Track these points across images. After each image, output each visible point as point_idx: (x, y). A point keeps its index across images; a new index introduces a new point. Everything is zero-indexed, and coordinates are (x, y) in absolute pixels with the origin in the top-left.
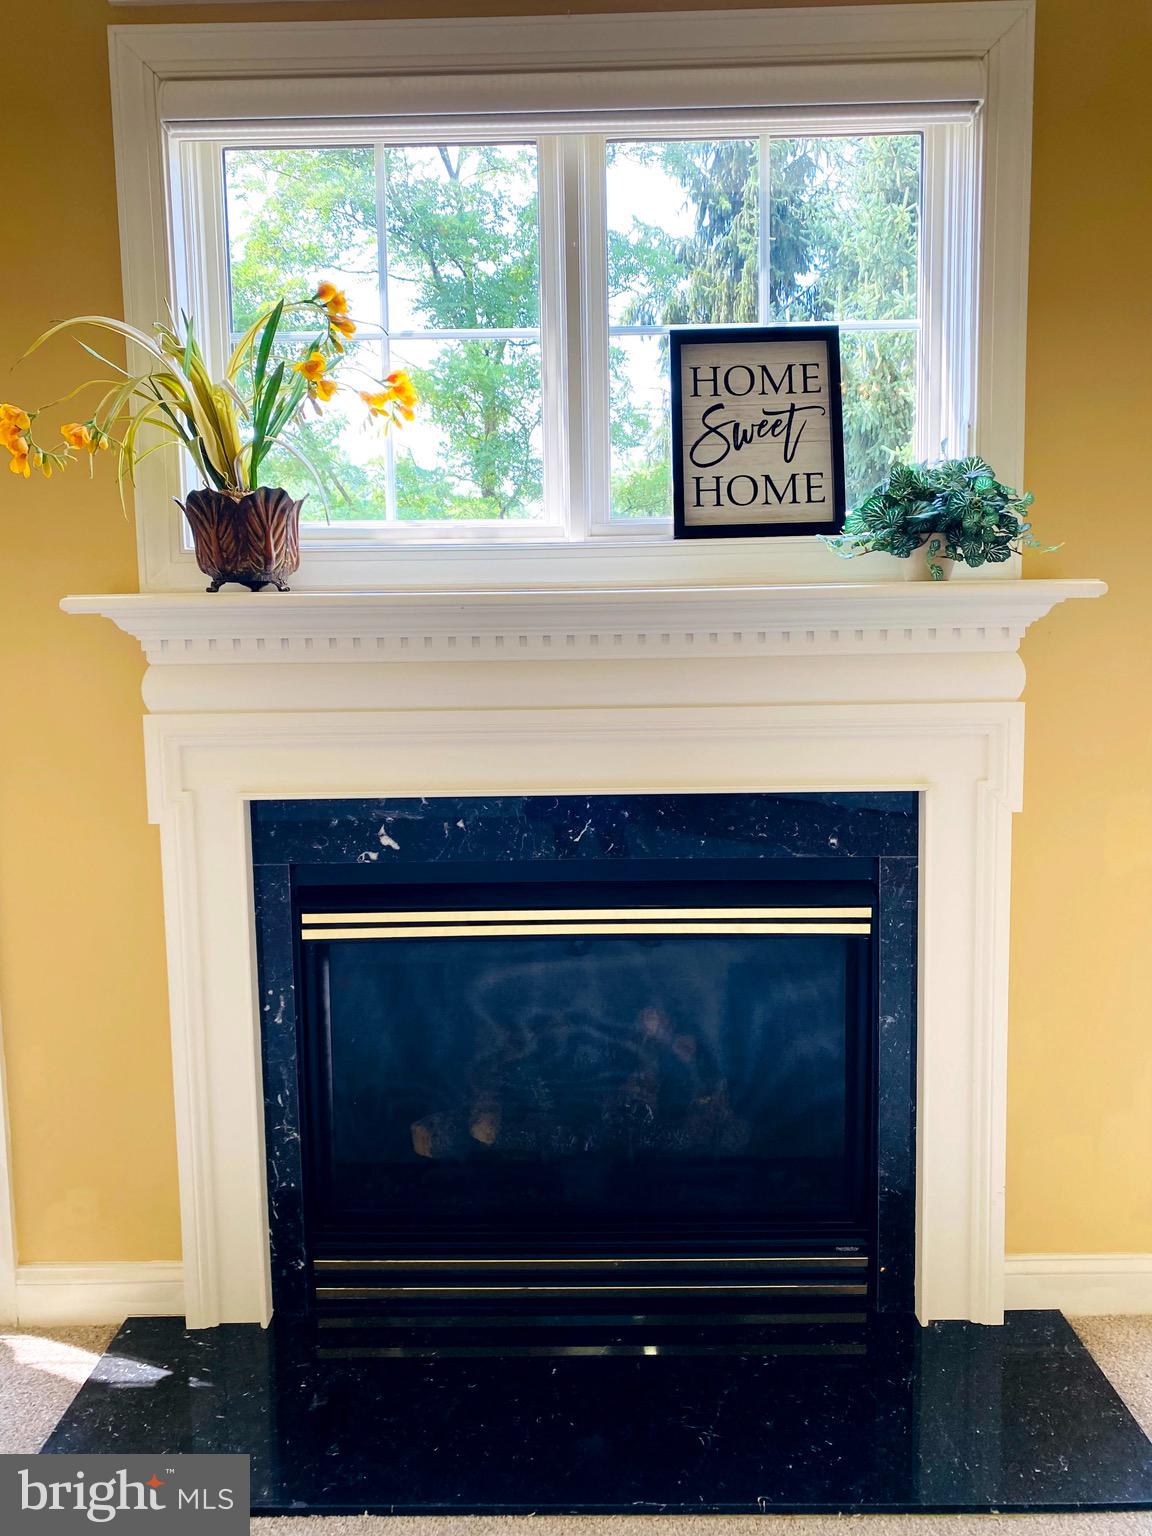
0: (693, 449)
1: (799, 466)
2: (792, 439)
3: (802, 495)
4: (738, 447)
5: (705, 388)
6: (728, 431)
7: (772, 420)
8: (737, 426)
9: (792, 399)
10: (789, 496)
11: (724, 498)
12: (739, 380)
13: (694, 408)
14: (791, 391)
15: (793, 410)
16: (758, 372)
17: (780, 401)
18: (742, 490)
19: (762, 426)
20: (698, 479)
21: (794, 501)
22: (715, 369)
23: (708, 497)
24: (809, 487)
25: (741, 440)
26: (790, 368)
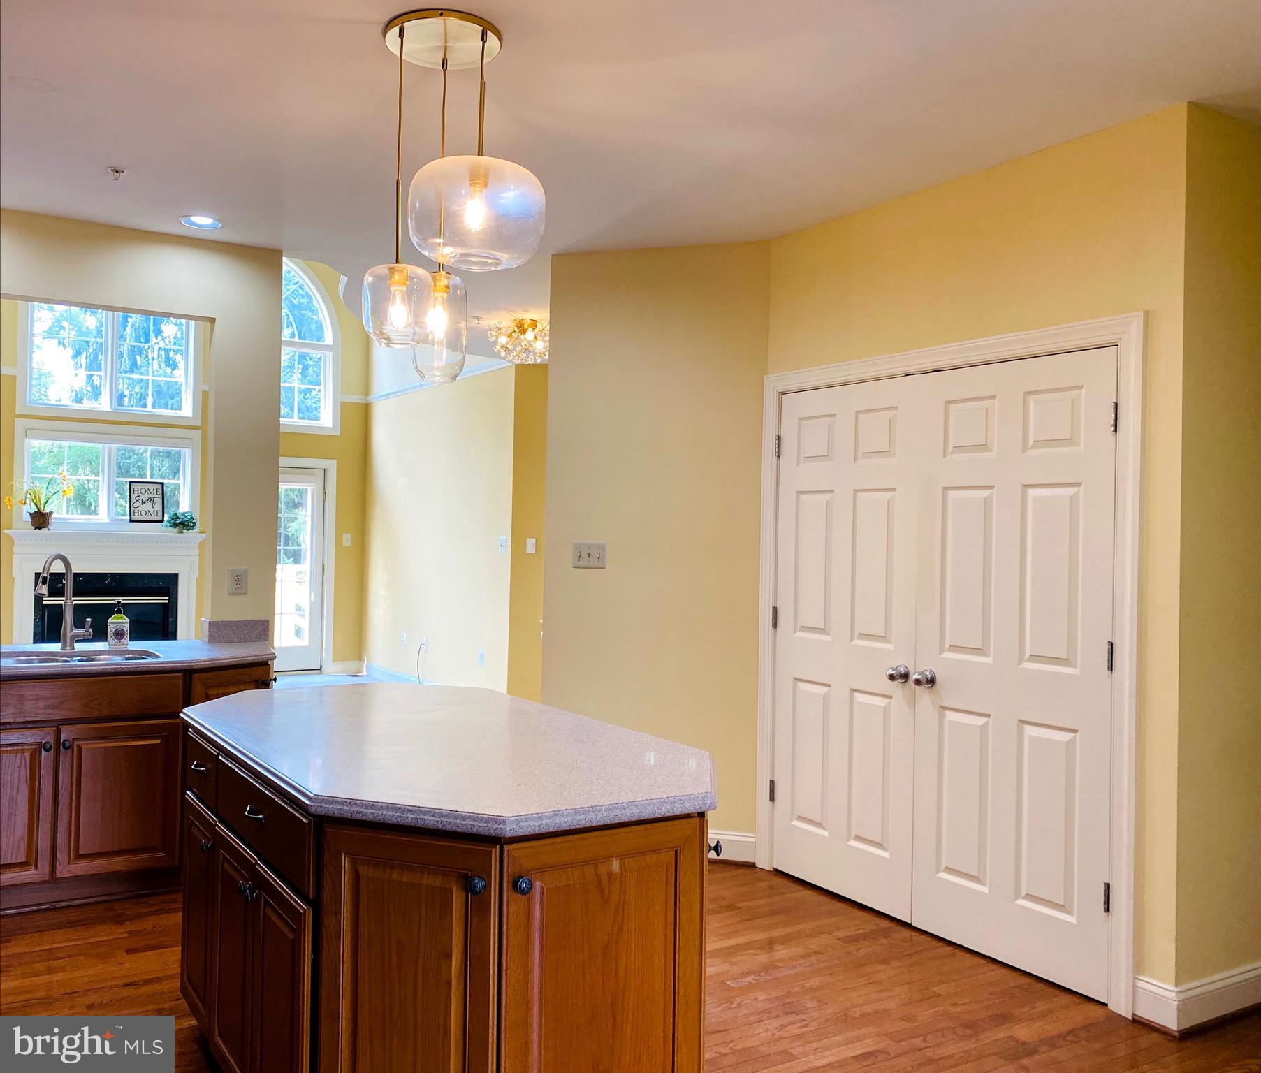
0: (133, 504)
1: (156, 509)
2: (154, 503)
3: (156, 515)
4: (143, 504)
5: (136, 492)
6: (141, 501)
7: (150, 499)
10: (153, 515)
11: (140, 514)
12: (143, 491)
13: (133, 496)
14: (154, 494)
15: (154, 497)
16: (147, 490)
17: (152, 496)
18: (143, 513)
19: (148, 500)
20: (134, 510)
22: (138, 489)
23: (136, 514)
24: (157, 513)
26: (154, 489)
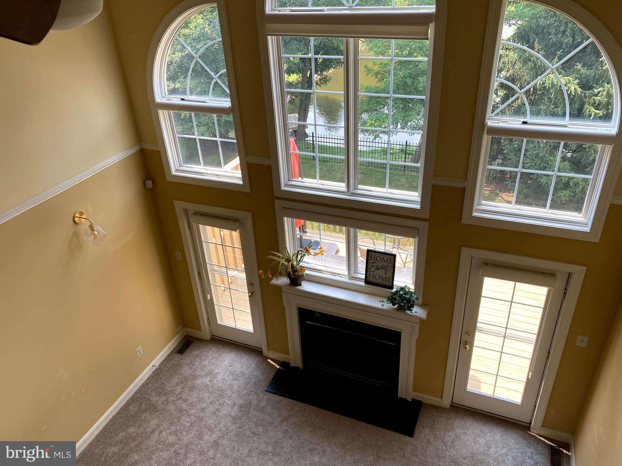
0: (370, 268)
1: (387, 275)
2: (387, 271)
3: (387, 280)
4: (377, 270)
5: (373, 259)
7: (384, 267)
8: (377, 266)
9: (387, 264)
10: (385, 280)
11: (374, 278)
12: (379, 259)
13: (370, 262)
14: (387, 263)
15: (387, 266)
16: (382, 258)
17: (385, 264)
18: (377, 277)
19: (382, 267)
20: (370, 274)
21: (386, 281)
22: (375, 256)
23: (371, 277)
24: (389, 280)
25: (378, 269)
26: (388, 259)
